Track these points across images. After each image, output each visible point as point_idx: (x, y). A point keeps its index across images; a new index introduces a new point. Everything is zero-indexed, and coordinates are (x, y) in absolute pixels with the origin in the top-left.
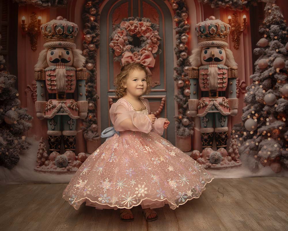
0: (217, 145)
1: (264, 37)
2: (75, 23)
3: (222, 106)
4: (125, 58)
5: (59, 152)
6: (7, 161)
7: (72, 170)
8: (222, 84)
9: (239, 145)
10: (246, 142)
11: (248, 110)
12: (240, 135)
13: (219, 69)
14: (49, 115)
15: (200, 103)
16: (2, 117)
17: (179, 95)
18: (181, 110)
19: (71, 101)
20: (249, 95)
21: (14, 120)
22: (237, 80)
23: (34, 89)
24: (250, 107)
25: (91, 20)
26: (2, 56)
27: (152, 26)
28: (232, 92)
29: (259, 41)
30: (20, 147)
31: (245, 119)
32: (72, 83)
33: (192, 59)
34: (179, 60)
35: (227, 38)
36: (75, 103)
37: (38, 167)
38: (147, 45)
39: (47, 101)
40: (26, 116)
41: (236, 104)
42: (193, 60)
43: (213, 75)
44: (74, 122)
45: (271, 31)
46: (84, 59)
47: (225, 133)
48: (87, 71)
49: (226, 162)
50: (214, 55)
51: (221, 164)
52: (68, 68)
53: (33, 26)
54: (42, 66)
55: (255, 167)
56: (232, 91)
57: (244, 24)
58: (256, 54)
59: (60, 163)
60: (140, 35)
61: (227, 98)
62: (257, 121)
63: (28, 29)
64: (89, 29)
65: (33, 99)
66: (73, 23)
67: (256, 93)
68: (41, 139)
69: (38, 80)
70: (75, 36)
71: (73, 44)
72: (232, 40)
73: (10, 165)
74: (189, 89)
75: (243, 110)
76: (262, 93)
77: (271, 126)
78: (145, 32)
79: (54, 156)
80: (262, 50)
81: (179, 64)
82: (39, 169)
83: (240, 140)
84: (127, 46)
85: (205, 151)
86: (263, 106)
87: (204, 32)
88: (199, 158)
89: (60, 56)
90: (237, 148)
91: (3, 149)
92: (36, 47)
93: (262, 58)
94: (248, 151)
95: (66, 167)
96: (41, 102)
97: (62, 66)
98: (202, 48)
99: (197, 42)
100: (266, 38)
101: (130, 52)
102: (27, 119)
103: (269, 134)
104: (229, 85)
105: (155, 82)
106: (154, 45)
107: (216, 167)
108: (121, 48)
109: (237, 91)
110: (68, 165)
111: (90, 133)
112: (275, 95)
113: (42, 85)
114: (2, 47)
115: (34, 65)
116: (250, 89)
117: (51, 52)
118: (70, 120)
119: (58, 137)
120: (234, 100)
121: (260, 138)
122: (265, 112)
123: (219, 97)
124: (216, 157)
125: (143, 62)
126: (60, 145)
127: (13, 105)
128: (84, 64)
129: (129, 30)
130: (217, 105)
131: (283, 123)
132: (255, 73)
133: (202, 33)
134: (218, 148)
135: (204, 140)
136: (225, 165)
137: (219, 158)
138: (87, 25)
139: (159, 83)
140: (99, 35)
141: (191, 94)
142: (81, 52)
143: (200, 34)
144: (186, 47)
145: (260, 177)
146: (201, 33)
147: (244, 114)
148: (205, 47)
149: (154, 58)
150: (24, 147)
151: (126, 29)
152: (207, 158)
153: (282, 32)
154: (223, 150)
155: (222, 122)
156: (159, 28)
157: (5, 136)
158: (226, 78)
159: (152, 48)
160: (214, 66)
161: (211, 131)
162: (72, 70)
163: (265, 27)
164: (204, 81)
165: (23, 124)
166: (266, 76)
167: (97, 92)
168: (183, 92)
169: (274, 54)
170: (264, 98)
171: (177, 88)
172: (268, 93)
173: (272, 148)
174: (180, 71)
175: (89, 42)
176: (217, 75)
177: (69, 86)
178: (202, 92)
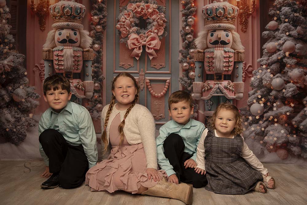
1: (273, 20)
2: (83, 5)
3: (227, 90)
4: (132, 39)
6: (15, 138)
8: (227, 67)
10: (251, 127)
11: (254, 94)
12: (245, 120)
13: (225, 52)
15: (205, 86)
16: (11, 95)
17: (183, 77)
19: (77, 81)
20: (256, 79)
21: (23, 98)
22: (243, 64)
23: (41, 69)
24: (257, 92)
25: (99, 1)
26: (12, 36)
27: (158, 8)
28: (237, 76)
29: (268, 23)
30: (27, 125)
31: (251, 104)
32: (79, 63)
33: (198, 42)
34: (184, 43)
35: (234, 21)
36: (81, 83)
38: (154, 28)
40: (34, 95)
41: (242, 88)
42: (199, 43)
43: (219, 58)
44: (80, 101)
45: (281, 13)
46: (91, 40)
50: (220, 38)
52: (75, 49)
53: (42, 6)
54: (50, 46)
55: (260, 153)
56: (238, 74)
57: (252, 6)
58: (265, 38)
60: (146, 17)
61: (232, 82)
62: (263, 106)
63: (37, 10)
64: (96, 11)
65: (41, 78)
66: (81, 4)
67: (264, 77)
69: (46, 60)
70: (82, 18)
71: (80, 25)
72: (240, 22)
73: (17, 141)
74: (194, 72)
75: (249, 94)
76: (270, 78)
77: (278, 112)
78: (152, 14)
80: (271, 33)
81: (185, 47)
83: (245, 125)
84: (133, 28)
86: (270, 90)
87: (211, 15)
89: (67, 37)
91: (11, 126)
92: (45, 27)
93: (271, 41)
94: (253, 136)
97: (70, 47)
98: (209, 31)
100: (276, 21)
101: (136, 34)
102: (35, 97)
103: (276, 120)
104: (235, 68)
105: (160, 64)
106: (160, 27)
108: (127, 30)
109: (243, 75)
111: (95, 112)
112: (283, 79)
113: (49, 65)
114: (11, 26)
115: (43, 45)
116: (257, 73)
117: (60, 33)
118: (77, 99)
120: (240, 83)
121: (266, 123)
122: (272, 97)
123: (224, 81)
125: (148, 44)
127: (21, 83)
128: (90, 45)
129: (135, 12)
130: (222, 89)
131: (291, 109)
132: (263, 57)
133: (209, 16)
138: (95, 6)
139: (164, 65)
140: (106, 16)
141: (196, 77)
142: (88, 33)
144: (192, 30)
146: (207, 15)
147: (249, 98)
148: (211, 30)
149: (160, 40)
150: (31, 125)
151: (133, 11)
153: (294, 14)
156: (165, 11)
157: (13, 113)
158: (232, 61)
159: (158, 30)
160: (220, 49)
162: (79, 51)
163: (275, 9)
164: (210, 64)
165: (30, 102)
166: (274, 60)
167: (103, 72)
168: (188, 74)
169: (284, 38)
170: (271, 83)
171: (182, 70)
172: (276, 78)
173: (278, 134)
174: (185, 53)
175: (96, 23)
176: (223, 58)
177: (76, 66)
178: (207, 75)
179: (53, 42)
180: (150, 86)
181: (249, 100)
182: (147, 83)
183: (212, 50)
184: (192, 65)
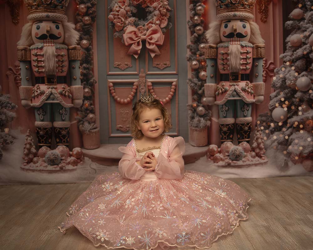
0: (239, 139)
1: (298, 7)
3: (245, 92)
4: (128, 33)
5: (50, 147)
7: (66, 168)
8: (245, 65)
9: (265, 138)
10: (273, 135)
11: (276, 96)
12: (266, 127)
13: (242, 47)
14: (37, 103)
15: (219, 88)
17: (193, 78)
18: (195, 97)
19: (63, 86)
20: (279, 78)
23: (17, 72)
24: (280, 94)
28: (257, 75)
29: (292, 12)
30: (2, 142)
31: (272, 108)
32: (63, 64)
33: (209, 35)
34: (193, 36)
35: (252, 8)
36: (67, 88)
37: (25, 165)
38: (155, 18)
39: (34, 85)
40: (9, 105)
41: (262, 89)
42: (211, 36)
43: (235, 54)
44: (67, 111)
46: (78, 34)
47: (248, 124)
48: (82, 50)
49: (249, 158)
50: (235, 30)
51: (244, 161)
52: (58, 46)
54: (27, 43)
55: (284, 165)
56: (258, 73)
58: (288, 29)
59: (51, 160)
60: (145, 5)
61: (251, 82)
62: (287, 110)
65: (17, 83)
67: (287, 76)
68: (28, 131)
69: (21, 61)
70: (66, 7)
71: (64, 16)
72: (259, 11)
74: (206, 71)
75: (271, 97)
76: (294, 77)
77: (303, 116)
78: (152, 1)
79: (44, 152)
80: (295, 23)
81: (194, 41)
82: (27, 167)
83: (266, 133)
84: (130, 19)
85: (223, 146)
86: (294, 91)
87: (224, 1)
88: (217, 153)
89: (48, 31)
90: (263, 142)
92: (19, 19)
93: (295, 33)
94: (276, 146)
95: (58, 165)
96: (27, 88)
97: (51, 43)
98: (222, 21)
99: (216, 13)
100: (301, 8)
101: (134, 26)
102: (10, 107)
103: (301, 126)
104: (254, 66)
105: (164, 62)
106: (163, 18)
107: (236, 164)
108: (122, 21)
109: (263, 74)
110: (60, 162)
111: (86, 124)
112: (309, 78)
113: (26, 67)
115: (17, 43)
116: (279, 71)
117: (37, 27)
118: (63, 108)
119: (47, 129)
120: (260, 84)
121: (290, 130)
122: (297, 100)
123: (241, 82)
124: (238, 153)
125: (149, 39)
126: (51, 139)
128: (77, 40)
130: (239, 91)
132: (287, 52)
133: (222, 2)
134: (239, 142)
135: (223, 133)
136: (248, 163)
137: (241, 153)
139: (169, 64)
140: (95, 4)
141: (208, 77)
142: (73, 26)
143: (219, 3)
144: (201, 20)
145: (290, 176)
147: (271, 101)
148: (225, 20)
149: (163, 33)
150: (7, 142)
152: (227, 154)
154: (245, 144)
155: (245, 110)
158: (250, 58)
159: (161, 21)
160: (236, 43)
161: (231, 121)
162: (62, 48)
164: (224, 62)
165: (5, 114)
166: (299, 56)
167: (94, 74)
168: (198, 75)
169: (310, 29)
170: (296, 83)
171: (191, 70)
172: (301, 77)
173: (304, 142)
174: (195, 49)
175: (83, 13)
176: (240, 55)
177: (60, 68)
178: (222, 75)
179: (30, 37)
180: (152, 90)
181: (270, 103)
182: (148, 86)
183: (226, 44)
184: (203, 64)
